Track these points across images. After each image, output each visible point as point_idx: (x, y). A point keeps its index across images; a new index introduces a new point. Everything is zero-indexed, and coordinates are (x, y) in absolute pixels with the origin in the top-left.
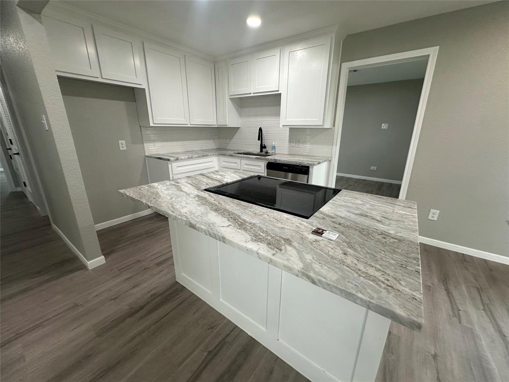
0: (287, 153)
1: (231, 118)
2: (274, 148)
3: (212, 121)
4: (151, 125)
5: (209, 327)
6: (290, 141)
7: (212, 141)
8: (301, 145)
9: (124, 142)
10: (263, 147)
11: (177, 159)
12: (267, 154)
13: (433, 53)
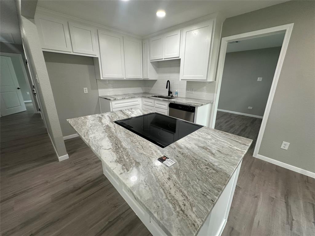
0: (185, 97)
1: (151, 75)
2: (177, 93)
3: (140, 76)
4: (102, 78)
5: (113, 206)
6: (187, 89)
7: (140, 88)
8: (193, 92)
9: (86, 88)
10: (170, 92)
11: (115, 99)
12: (172, 97)
13: (289, 28)
